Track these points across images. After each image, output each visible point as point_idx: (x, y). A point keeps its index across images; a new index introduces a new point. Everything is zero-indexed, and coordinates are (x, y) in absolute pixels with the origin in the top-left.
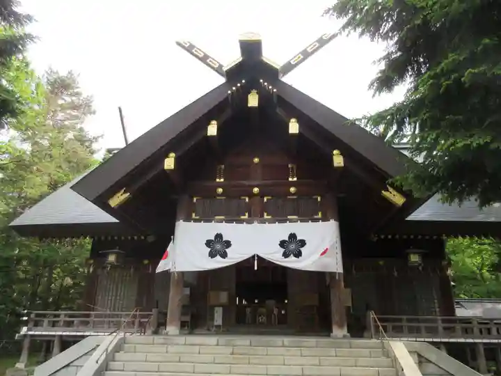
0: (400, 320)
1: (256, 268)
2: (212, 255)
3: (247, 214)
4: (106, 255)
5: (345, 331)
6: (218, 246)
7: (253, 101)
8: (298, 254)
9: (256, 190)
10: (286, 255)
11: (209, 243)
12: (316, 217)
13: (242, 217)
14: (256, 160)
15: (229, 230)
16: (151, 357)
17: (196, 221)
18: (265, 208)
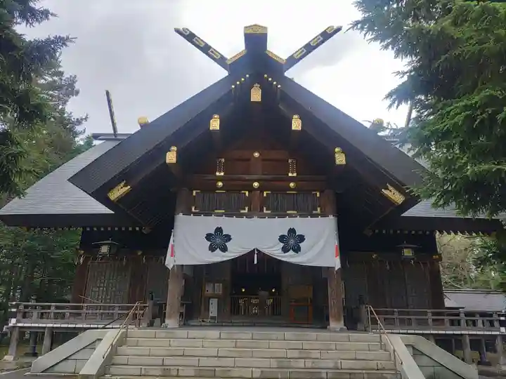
0: (393, 313)
1: (256, 262)
2: (212, 249)
3: (247, 208)
4: (99, 246)
5: (341, 325)
6: (218, 240)
7: (256, 95)
8: (297, 250)
9: (256, 184)
10: (285, 250)
11: (209, 237)
12: (314, 212)
13: (242, 211)
14: (256, 155)
15: (230, 225)
16: (155, 351)
17: (195, 214)
18: (264, 203)
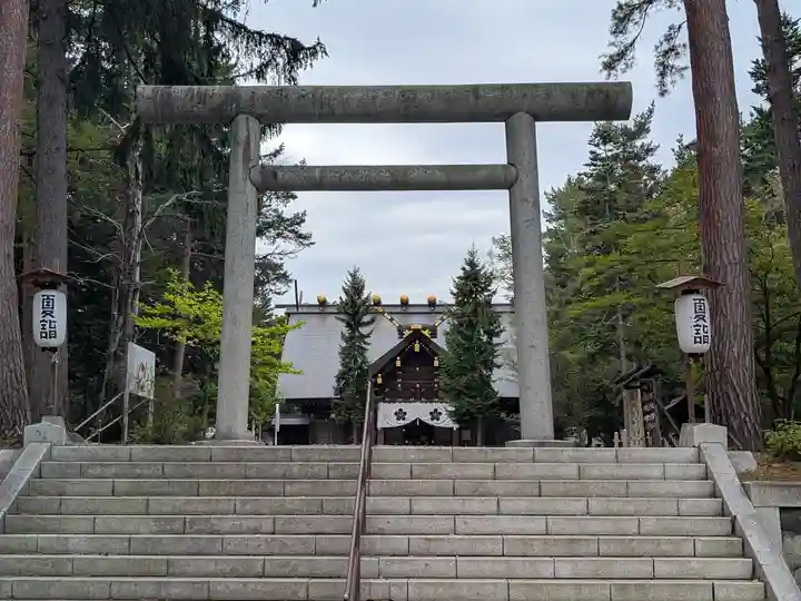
1: (418, 425)
2: (398, 419)
3: (413, 398)
4: (330, 414)
6: (400, 415)
7: (417, 348)
8: (438, 419)
9: (418, 385)
10: (432, 419)
11: (396, 413)
13: (411, 400)
14: (418, 369)
15: (405, 407)
17: (388, 402)
18: (422, 395)
